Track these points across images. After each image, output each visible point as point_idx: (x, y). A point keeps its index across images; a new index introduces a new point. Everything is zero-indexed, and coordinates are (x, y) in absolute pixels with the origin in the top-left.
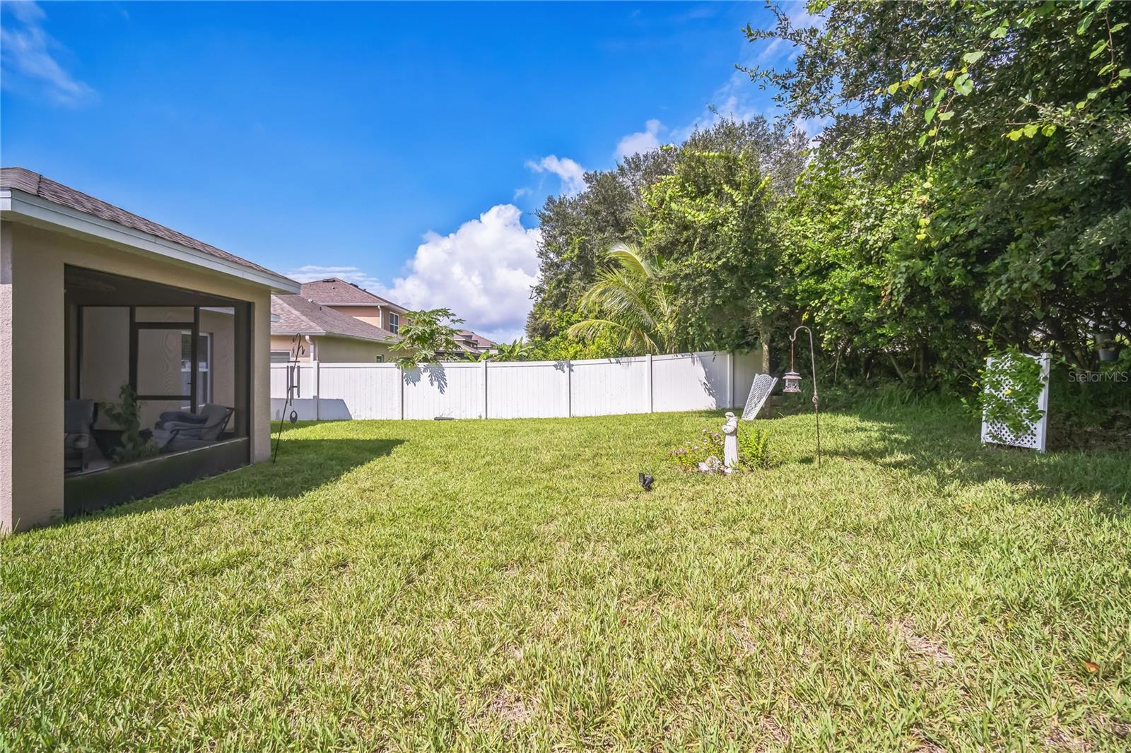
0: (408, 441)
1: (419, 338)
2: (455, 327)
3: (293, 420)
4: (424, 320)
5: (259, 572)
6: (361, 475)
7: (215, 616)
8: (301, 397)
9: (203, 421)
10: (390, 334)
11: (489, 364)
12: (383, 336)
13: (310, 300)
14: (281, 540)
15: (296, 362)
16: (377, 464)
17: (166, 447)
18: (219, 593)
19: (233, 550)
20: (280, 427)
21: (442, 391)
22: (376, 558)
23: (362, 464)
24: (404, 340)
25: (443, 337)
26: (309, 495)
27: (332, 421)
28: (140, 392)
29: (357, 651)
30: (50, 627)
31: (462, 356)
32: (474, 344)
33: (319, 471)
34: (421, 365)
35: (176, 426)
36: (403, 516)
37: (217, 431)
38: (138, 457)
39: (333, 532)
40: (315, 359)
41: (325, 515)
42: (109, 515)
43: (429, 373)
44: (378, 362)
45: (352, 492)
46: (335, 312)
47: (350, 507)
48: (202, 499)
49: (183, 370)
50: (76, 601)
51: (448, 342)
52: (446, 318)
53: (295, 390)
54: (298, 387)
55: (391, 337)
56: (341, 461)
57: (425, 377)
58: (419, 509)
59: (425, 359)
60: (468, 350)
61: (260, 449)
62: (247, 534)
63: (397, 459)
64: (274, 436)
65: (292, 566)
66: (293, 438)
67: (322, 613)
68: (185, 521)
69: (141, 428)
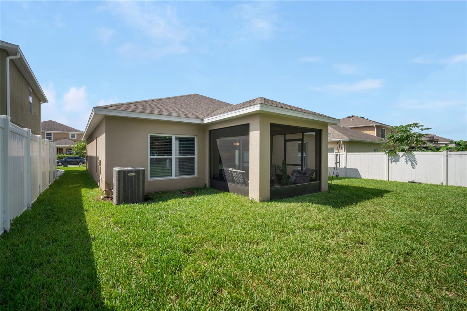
0: (393, 191)
1: (398, 140)
2: (423, 132)
3: (337, 176)
4: (402, 130)
5: (326, 235)
6: (369, 205)
7: (312, 246)
8: (340, 167)
9: (305, 174)
10: (382, 139)
11: (449, 153)
12: (378, 140)
13: (342, 126)
14: (334, 224)
15: (338, 152)
16: (376, 200)
17: (294, 182)
18: (313, 238)
19: (317, 223)
20: (332, 179)
21: (414, 167)
22: (378, 245)
23: (368, 199)
24: (390, 141)
25: (415, 139)
26: (344, 208)
27: (352, 178)
28: (287, 163)
29: (371, 285)
30: (269, 232)
31: (427, 149)
32: (435, 141)
33: (348, 199)
34: (400, 154)
35: (297, 175)
36: (393, 229)
37: (309, 178)
38: (286, 184)
39: (356, 227)
40: (345, 151)
41: (351, 218)
42: (280, 202)
43: (405, 158)
44: (374, 152)
45: (364, 211)
46: (353, 130)
47: (363, 218)
48: (305, 202)
49: (298, 155)
50: (274, 226)
51: (418, 141)
52: (416, 128)
53: (338, 164)
54: (339, 163)
55: (382, 140)
56: (358, 196)
57: (403, 160)
58: (402, 228)
59: (403, 151)
60: (431, 145)
61: (324, 187)
62: (321, 219)
63: (386, 200)
64: (330, 182)
65: (339, 236)
66: (336, 184)
67: (353, 261)
68: (300, 209)
69: (287, 175)
